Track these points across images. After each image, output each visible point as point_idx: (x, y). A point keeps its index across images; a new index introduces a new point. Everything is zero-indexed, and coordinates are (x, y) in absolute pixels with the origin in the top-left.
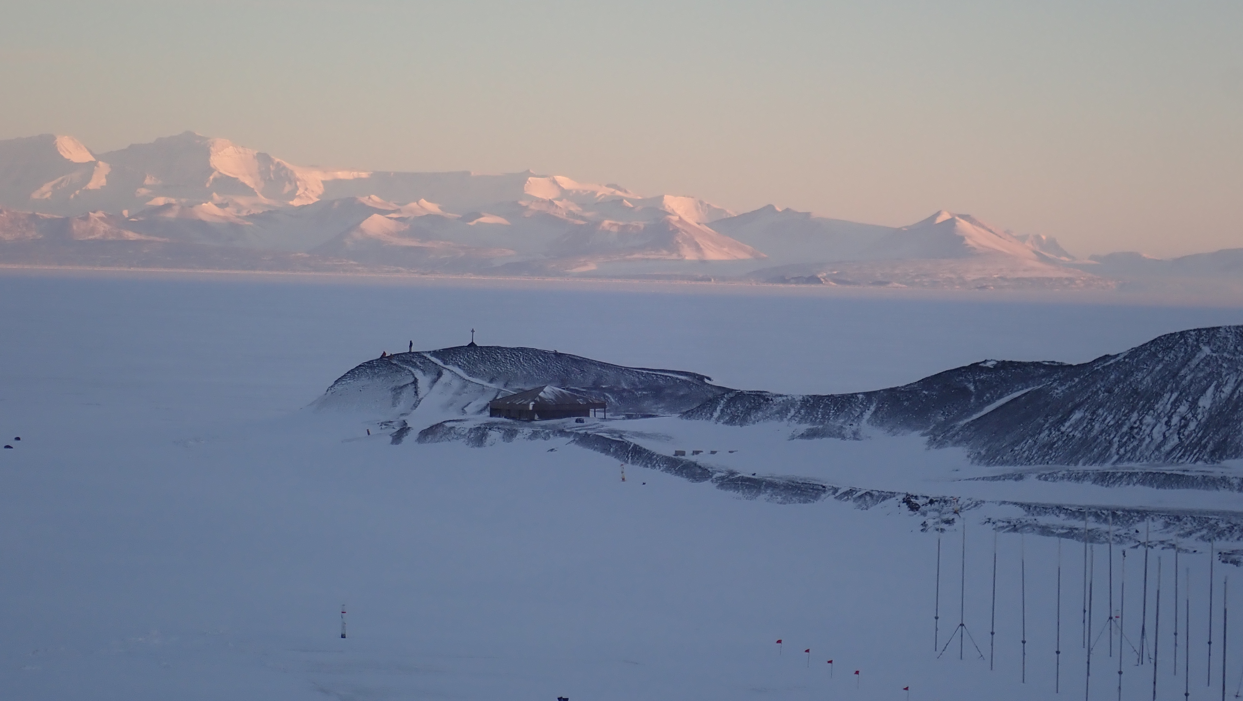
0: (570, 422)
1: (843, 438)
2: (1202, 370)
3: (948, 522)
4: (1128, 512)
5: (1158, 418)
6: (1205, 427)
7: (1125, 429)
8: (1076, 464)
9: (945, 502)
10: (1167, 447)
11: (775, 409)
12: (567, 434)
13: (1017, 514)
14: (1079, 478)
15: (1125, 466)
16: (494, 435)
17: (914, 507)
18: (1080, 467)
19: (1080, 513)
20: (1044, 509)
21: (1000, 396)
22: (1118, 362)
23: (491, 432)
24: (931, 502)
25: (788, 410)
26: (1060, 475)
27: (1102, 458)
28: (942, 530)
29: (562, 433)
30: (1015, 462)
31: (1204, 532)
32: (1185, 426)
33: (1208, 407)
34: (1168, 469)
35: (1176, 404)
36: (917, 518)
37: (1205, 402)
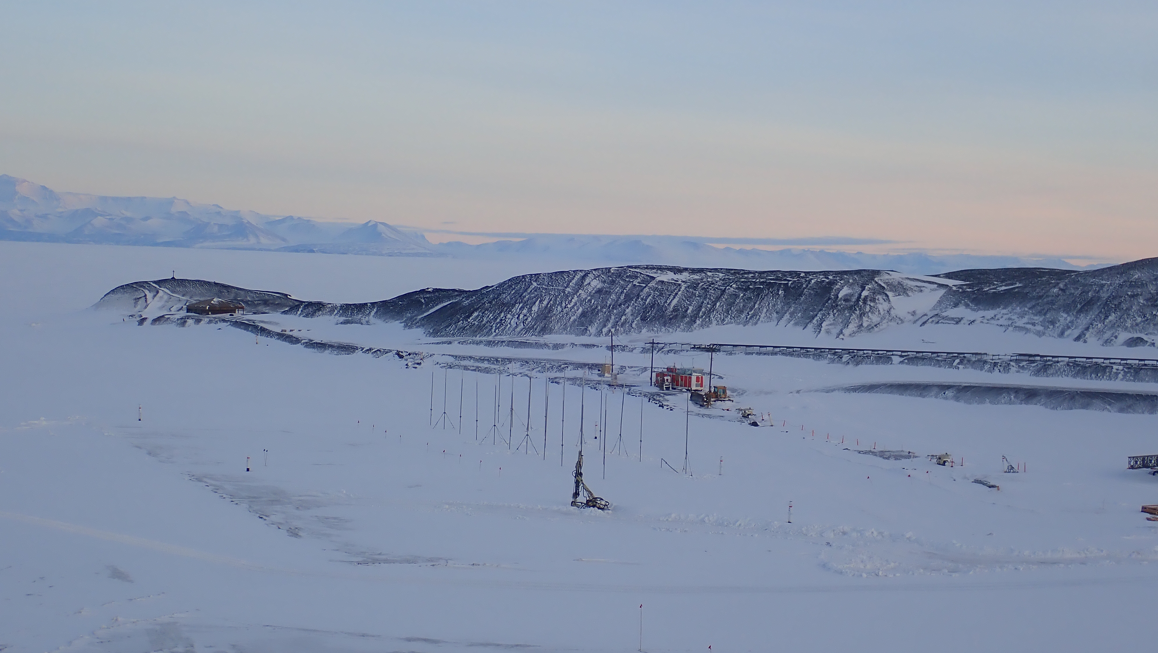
0: (227, 316)
1: (362, 323)
2: (533, 293)
3: (418, 364)
4: (503, 359)
5: (513, 316)
6: (536, 320)
7: (498, 320)
8: (476, 337)
9: (416, 354)
10: (518, 329)
11: (328, 309)
12: (227, 321)
13: (451, 360)
14: (478, 343)
15: (499, 338)
16: (190, 322)
17: (401, 357)
18: (478, 338)
19: (483, 359)
20: (464, 358)
21: (437, 305)
22: (493, 289)
23: (188, 320)
24: (409, 354)
25: (334, 311)
26: (469, 342)
27: (489, 333)
28: (416, 368)
29: (224, 321)
30: (447, 336)
31: (539, 369)
32: (527, 319)
33: (536, 311)
34: (519, 339)
35: (522, 308)
36: (403, 362)
37: (535, 308)
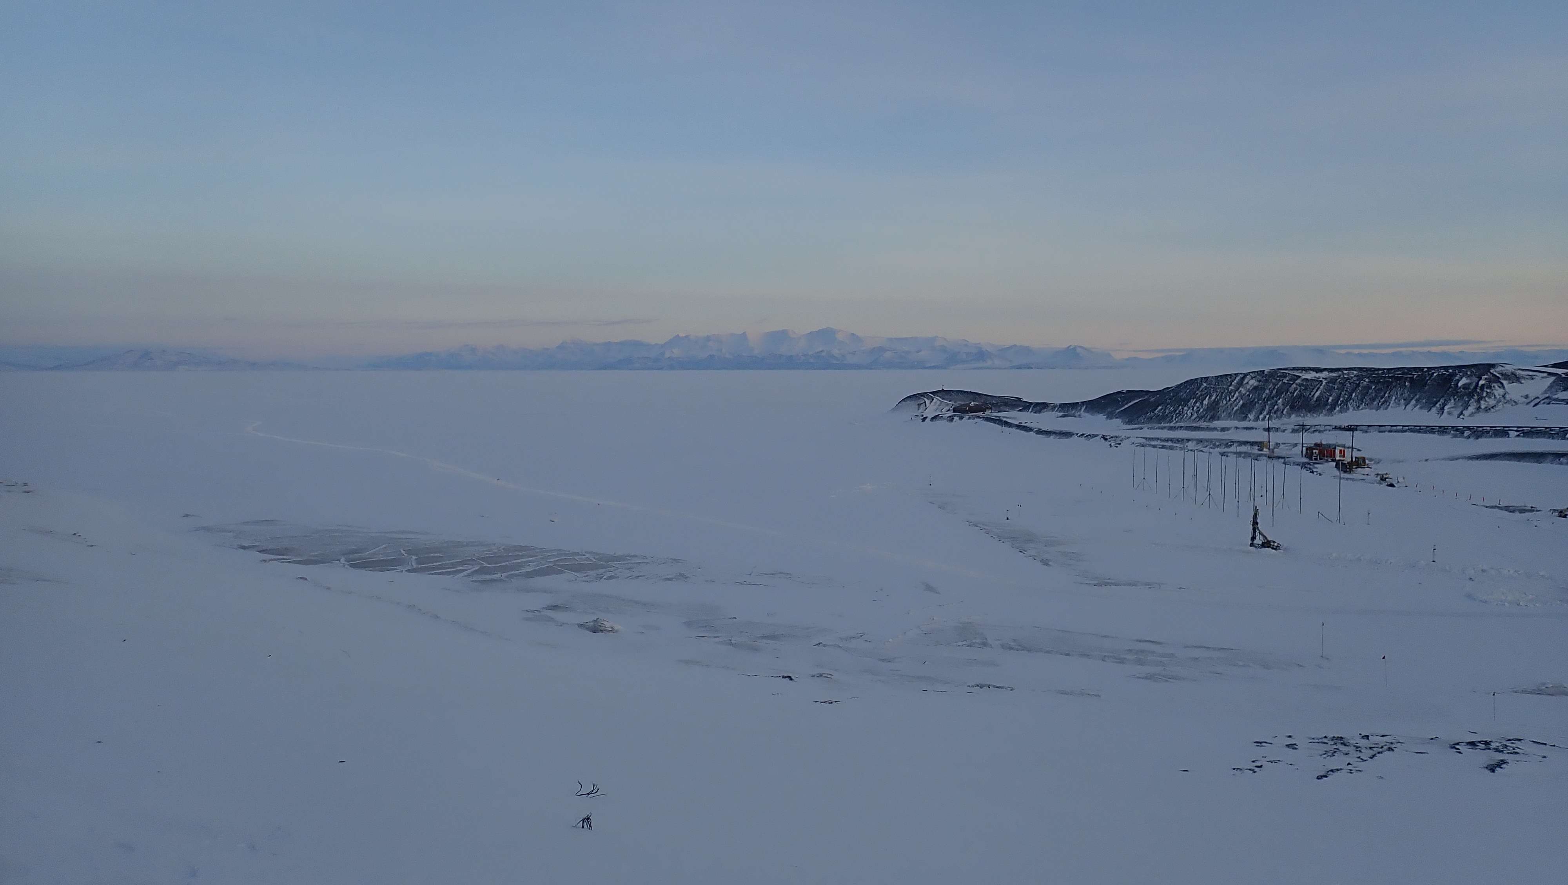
0: (981, 414)
1: (1075, 417)
2: (1204, 391)
3: (1120, 444)
4: (1183, 440)
5: (1189, 408)
6: (1206, 410)
7: (1177, 412)
8: (1161, 424)
9: (1117, 437)
10: (1193, 417)
11: (1051, 408)
12: (981, 418)
13: (1143, 441)
14: (1163, 428)
15: (1178, 424)
16: (956, 418)
17: (1106, 439)
18: (1162, 425)
19: (1167, 440)
20: (1153, 439)
21: (1130, 402)
22: (1173, 389)
23: (955, 418)
24: (1112, 437)
25: (1055, 408)
26: (1156, 428)
27: (1170, 422)
28: (1117, 447)
29: (979, 417)
30: (1139, 423)
31: (1211, 446)
32: (1199, 410)
33: (1207, 404)
34: (1195, 425)
35: (1195, 403)
36: (1107, 443)
37: (1206, 402)
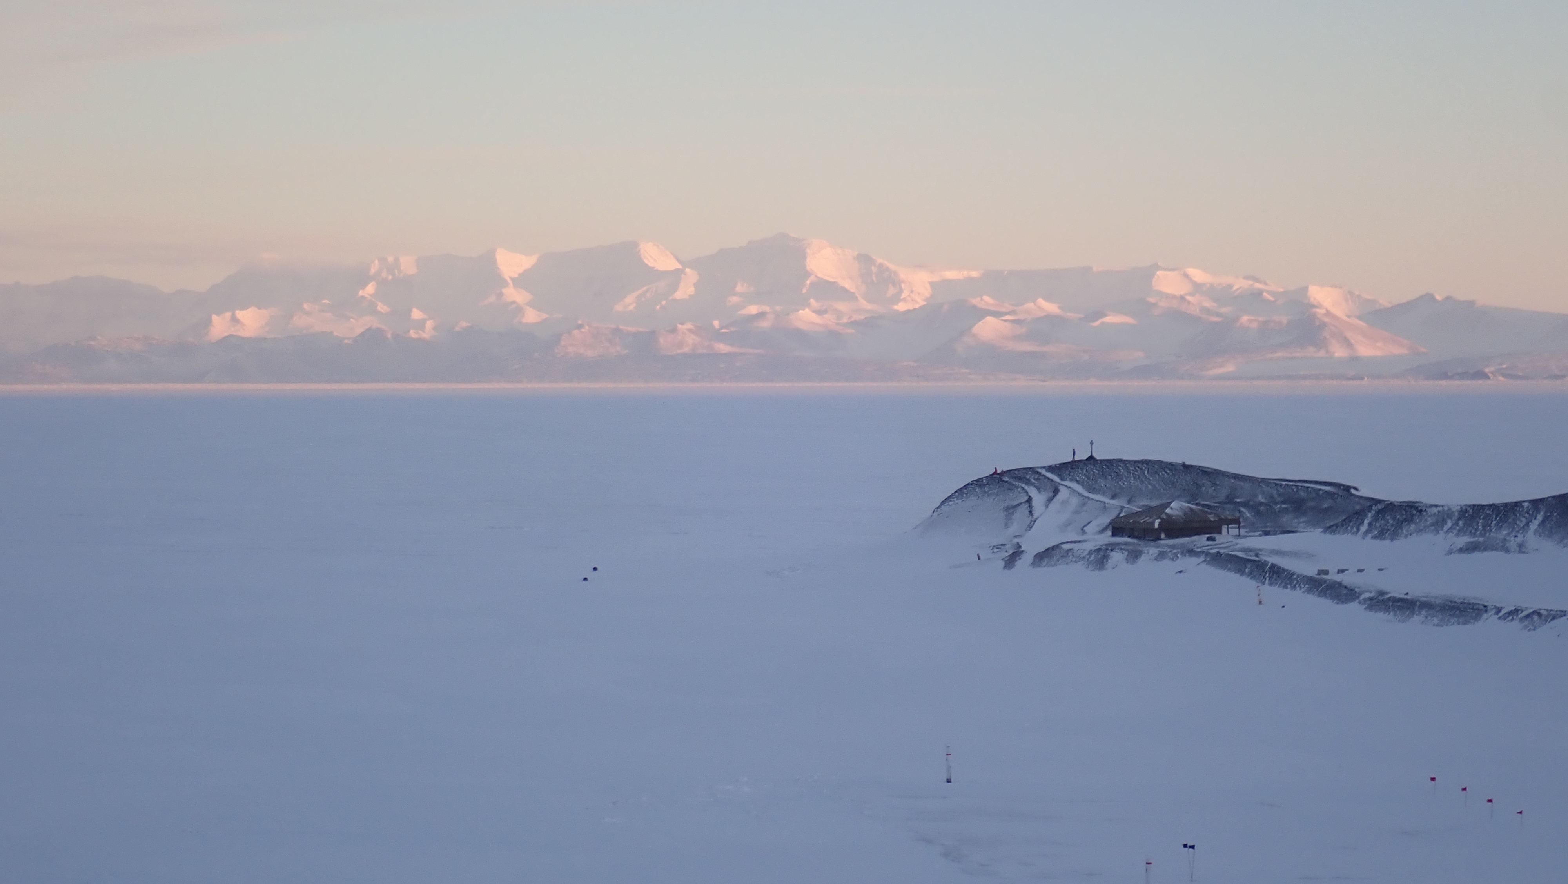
0: (1200, 541)
1: (1507, 551)
11: (1430, 520)
12: (1197, 554)
16: (1117, 557)
23: (1112, 554)
25: (1444, 522)
29: (1192, 552)
